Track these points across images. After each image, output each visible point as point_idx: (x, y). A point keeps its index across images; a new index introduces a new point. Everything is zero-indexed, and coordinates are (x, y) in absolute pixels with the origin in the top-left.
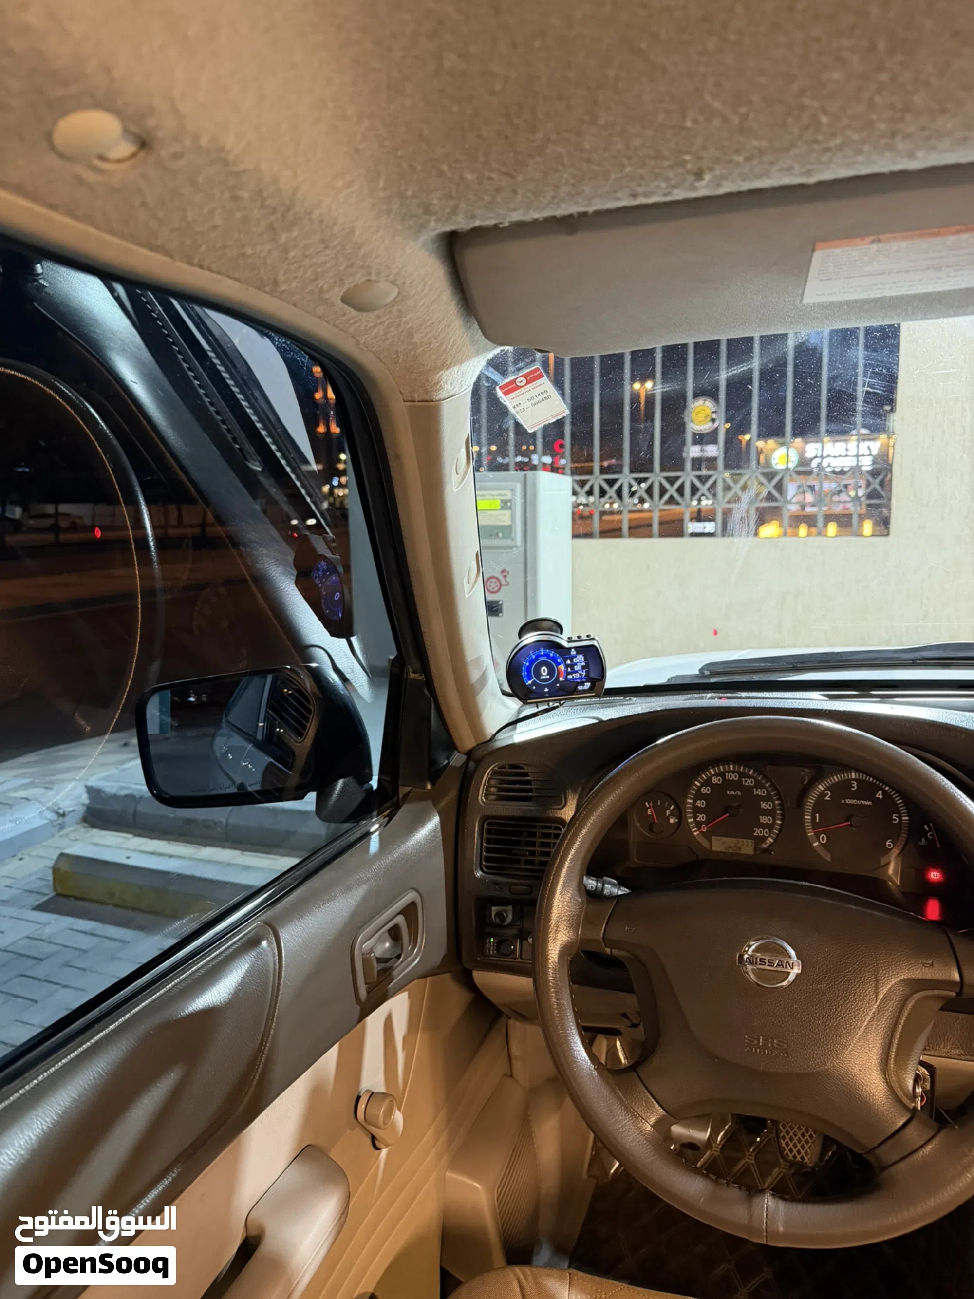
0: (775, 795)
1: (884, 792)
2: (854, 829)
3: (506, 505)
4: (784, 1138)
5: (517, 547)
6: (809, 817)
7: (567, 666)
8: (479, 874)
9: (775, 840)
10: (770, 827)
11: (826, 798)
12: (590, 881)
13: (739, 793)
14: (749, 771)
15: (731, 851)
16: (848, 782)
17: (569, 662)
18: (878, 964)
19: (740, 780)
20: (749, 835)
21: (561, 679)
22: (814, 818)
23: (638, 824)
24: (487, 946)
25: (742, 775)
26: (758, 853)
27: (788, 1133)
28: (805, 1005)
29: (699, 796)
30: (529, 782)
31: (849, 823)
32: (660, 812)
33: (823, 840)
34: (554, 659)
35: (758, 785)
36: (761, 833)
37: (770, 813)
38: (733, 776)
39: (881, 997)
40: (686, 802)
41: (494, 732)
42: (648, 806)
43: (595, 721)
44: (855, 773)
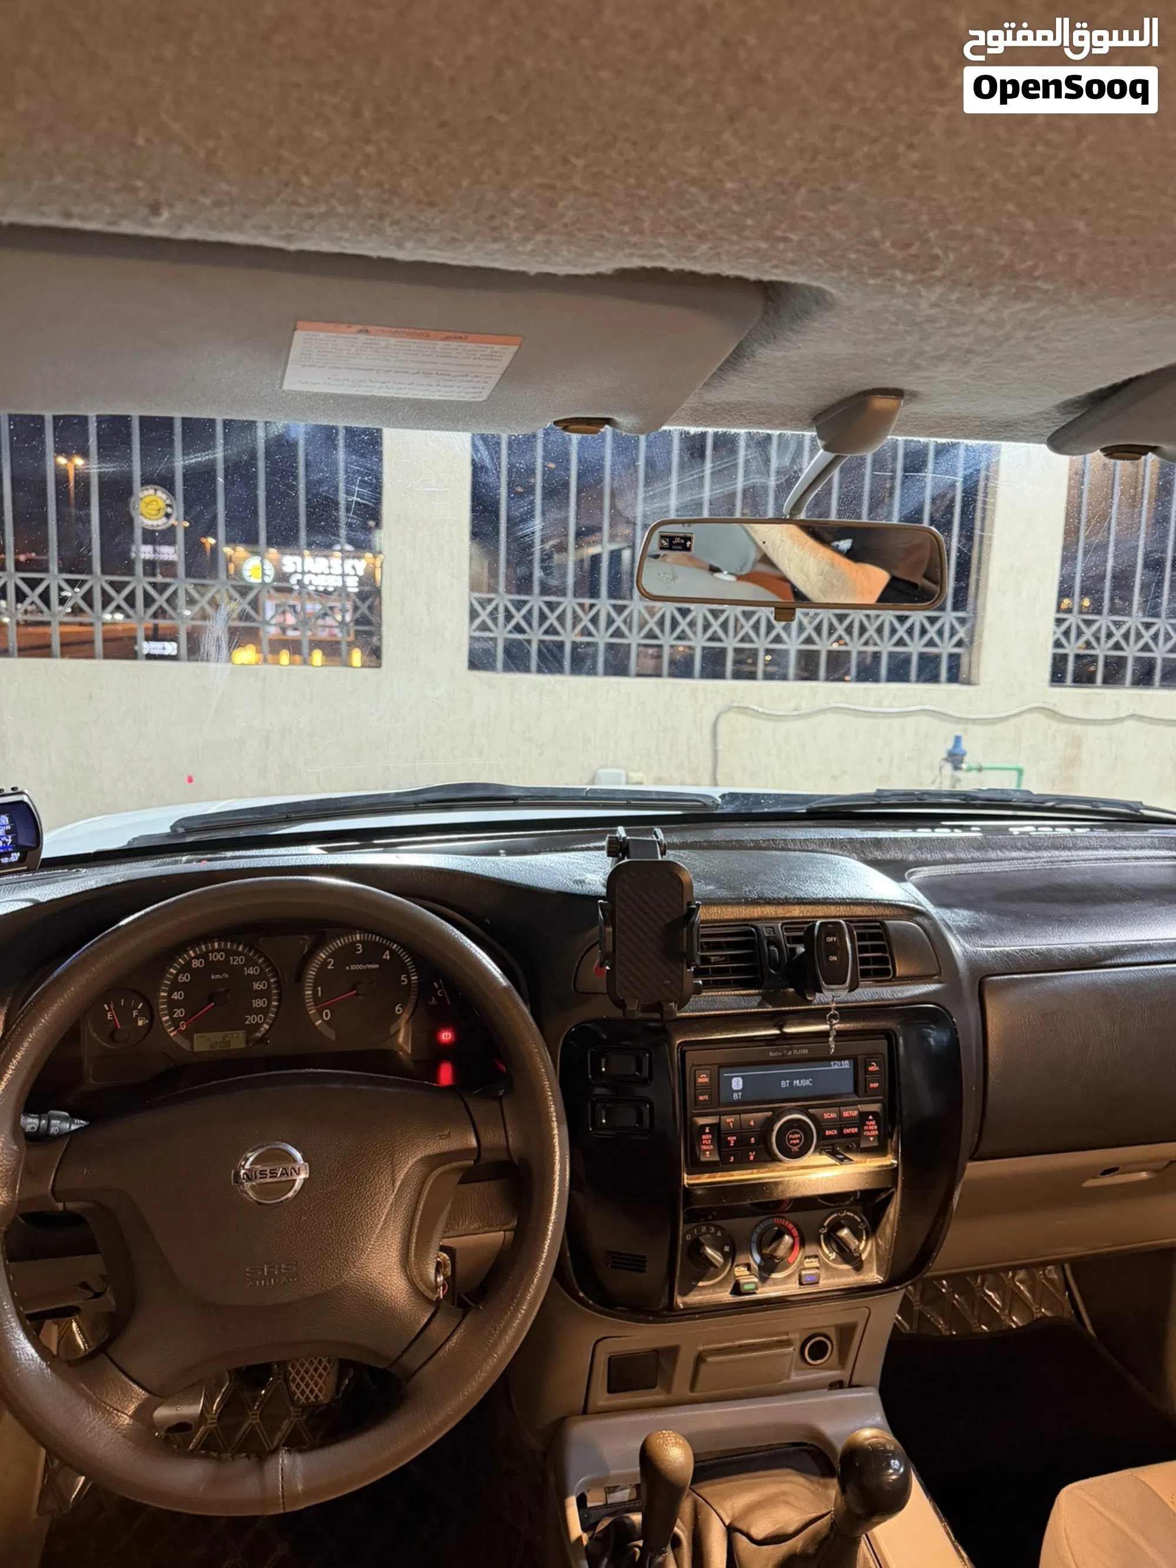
0: (270, 972)
1: (392, 952)
2: (361, 997)
6: (310, 992)
9: (271, 1026)
10: (264, 1011)
11: (329, 967)
12: (30, 1120)
13: (226, 975)
14: (238, 947)
15: (218, 1048)
16: (353, 945)
18: (393, 1148)
19: (227, 959)
20: (239, 1025)
22: (315, 992)
25: (229, 953)
26: (250, 1044)
27: (298, 1373)
28: (315, 1215)
29: (175, 986)
31: (355, 992)
32: (124, 1013)
33: (327, 1016)
35: (250, 963)
36: (254, 1018)
37: (264, 994)
38: (218, 956)
39: (398, 1183)
40: (158, 997)
42: (107, 1008)
43: (28, 905)
44: (360, 933)
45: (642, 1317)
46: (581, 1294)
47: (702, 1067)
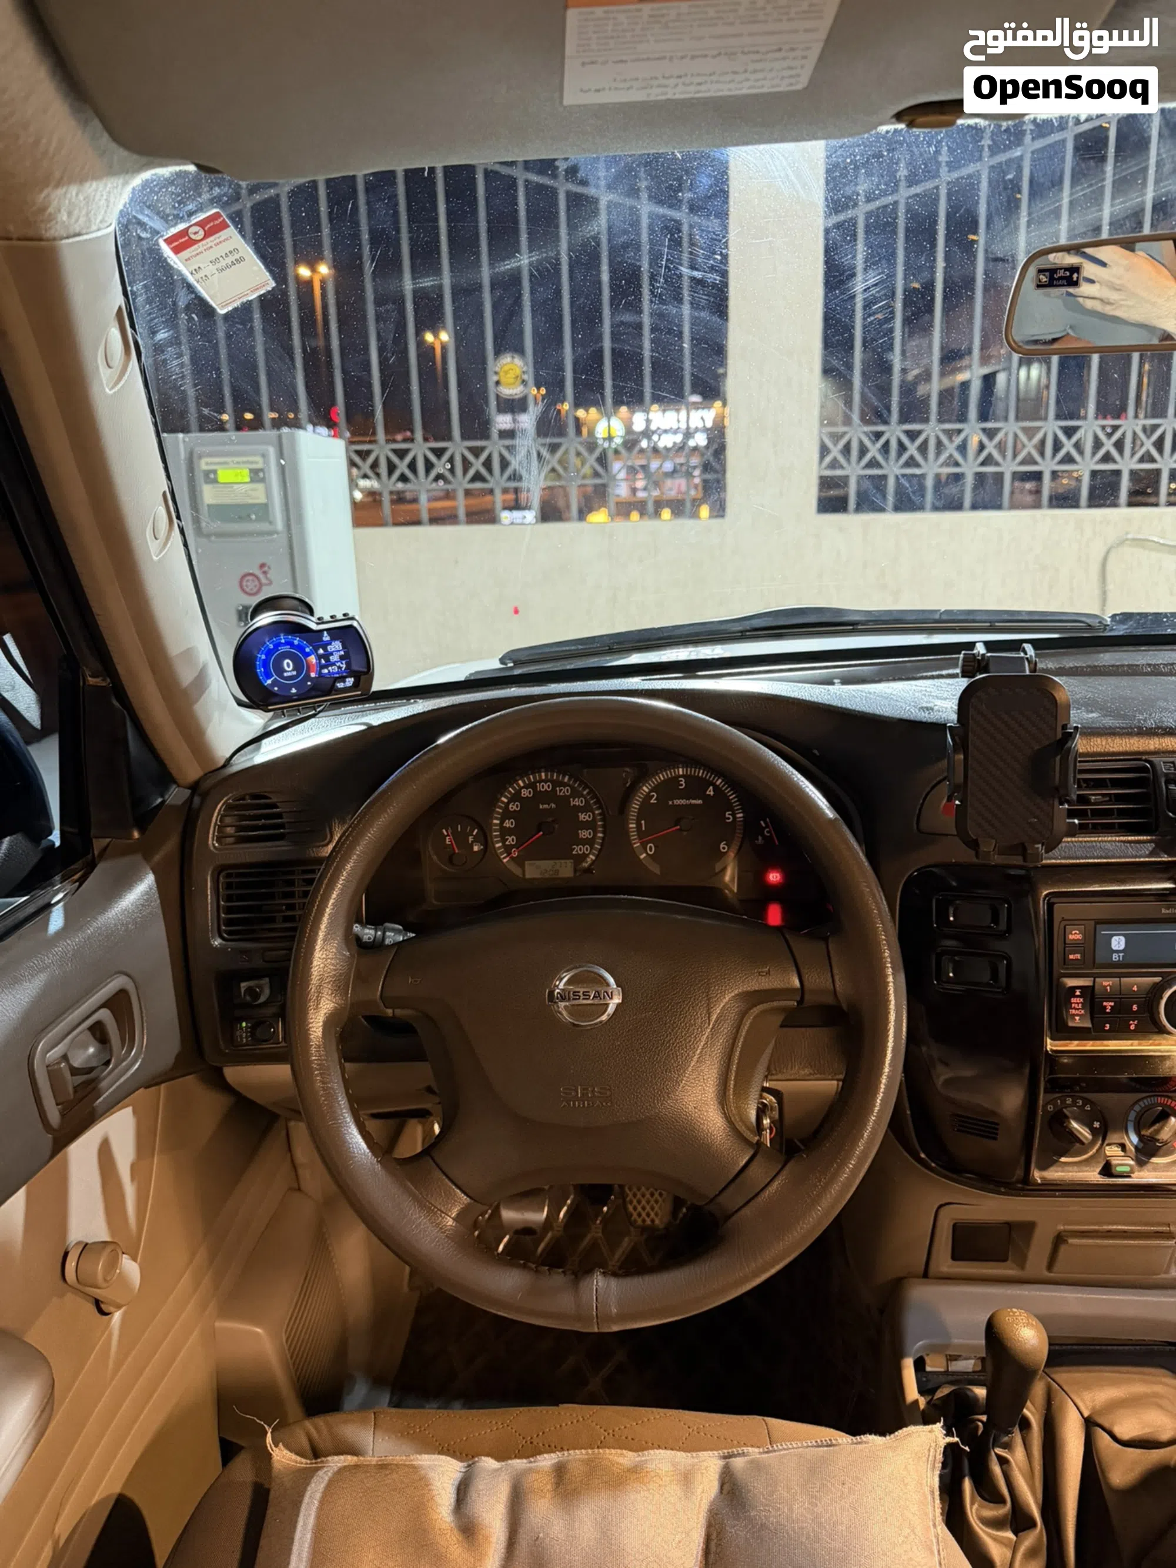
0: (595, 803)
1: (716, 788)
2: (685, 833)
3: (257, 476)
5: (277, 533)
6: (634, 826)
7: (319, 657)
8: (217, 942)
9: (597, 856)
10: (590, 842)
11: (652, 801)
12: (367, 931)
13: (553, 806)
14: (564, 777)
15: (547, 876)
16: (675, 779)
17: (321, 651)
18: (709, 980)
19: (554, 790)
20: (567, 855)
21: (313, 675)
22: (639, 825)
23: (435, 858)
24: (238, 1033)
25: (556, 784)
26: (578, 874)
28: (628, 1041)
29: (506, 815)
30: (279, 816)
31: (678, 827)
32: (461, 838)
33: (651, 850)
34: (301, 648)
35: (575, 794)
36: (580, 849)
37: (590, 825)
38: (546, 787)
39: (714, 1017)
40: (491, 824)
41: (228, 755)
42: (445, 833)
43: (363, 727)
44: (683, 768)
45: (991, 1187)
46: (923, 1156)
47: (1074, 922)
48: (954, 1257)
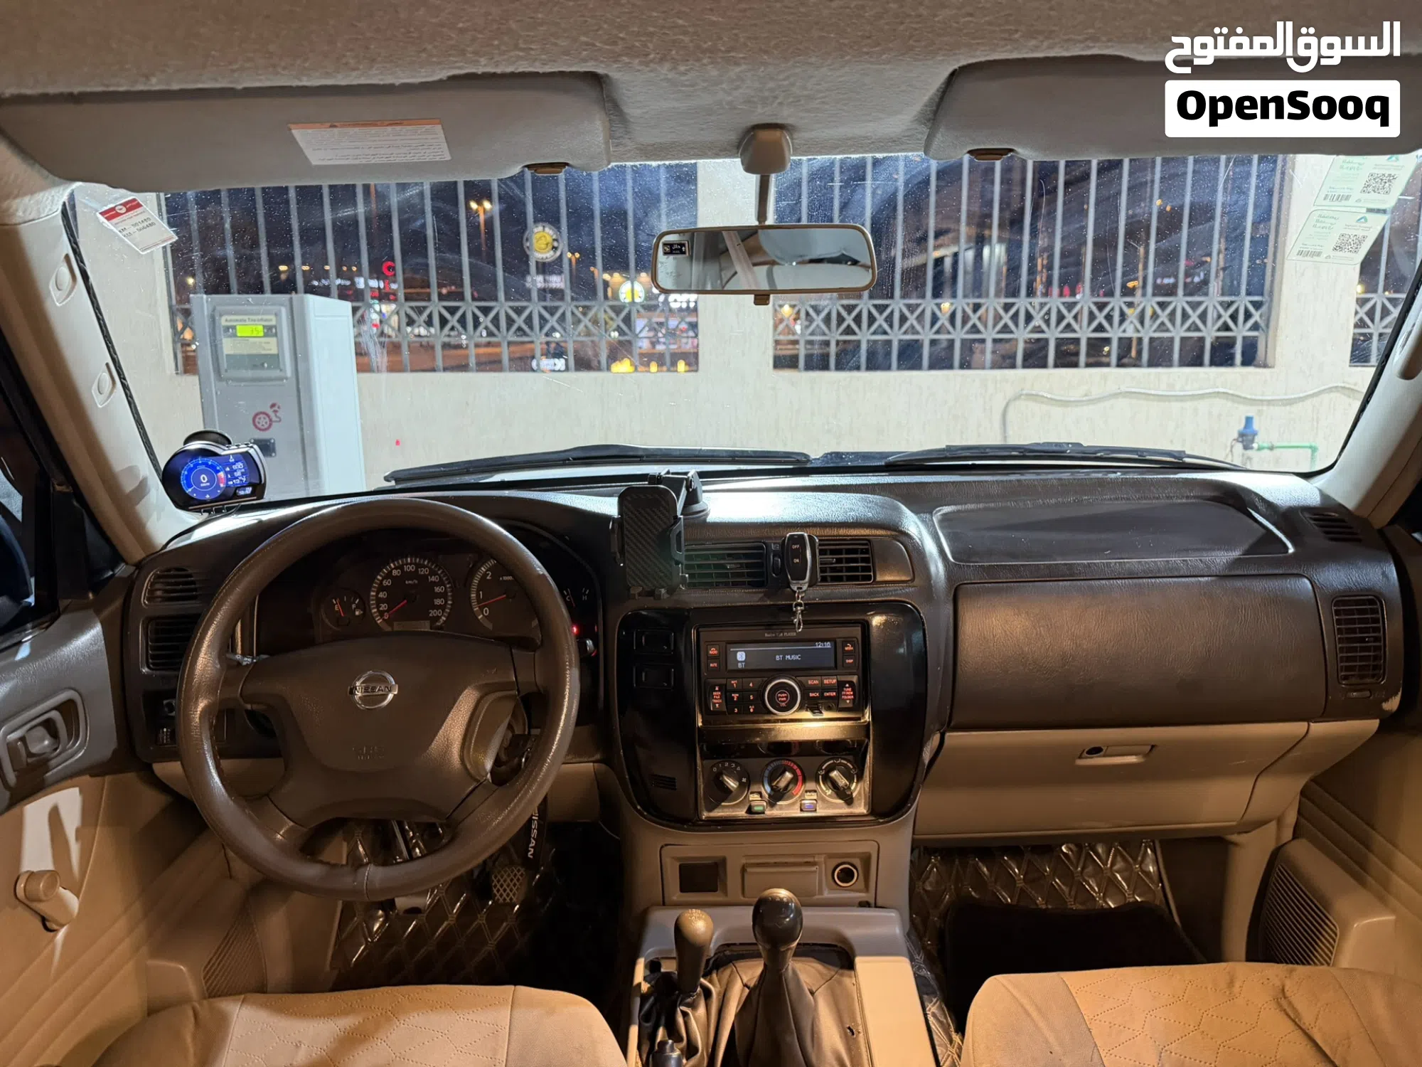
0: (447, 579)
2: (508, 599)
3: (270, 331)
4: (495, 886)
5: (287, 379)
6: (475, 595)
7: (226, 473)
8: (145, 670)
9: (447, 618)
10: (442, 607)
11: (487, 578)
13: (416, 582)
14: (424, 561)
17: (228, 469)
19: (417, 570)
20: (426, 617)
21: (222, 485)
22: (478, 595)
23: (327, 621)
24: (160, 735)
25: (418, 566)
26: (433, 630)
27: (498, 881)
29: (381, 588)
30: (193, 583)
31: (505, 595)
32: (346, 607)
33: (486, 613)
34: (213, 467)
35: (433, 573)
36: (435, 613)
37: (444, 596)
38: (411, 568)
40: (369, 596)
41: (164, 542)
42: (334, 602)
43: (256, 521)
45: (679, 825)
46: (639, 807)
47: (712, 643)
48: (682, 890)
